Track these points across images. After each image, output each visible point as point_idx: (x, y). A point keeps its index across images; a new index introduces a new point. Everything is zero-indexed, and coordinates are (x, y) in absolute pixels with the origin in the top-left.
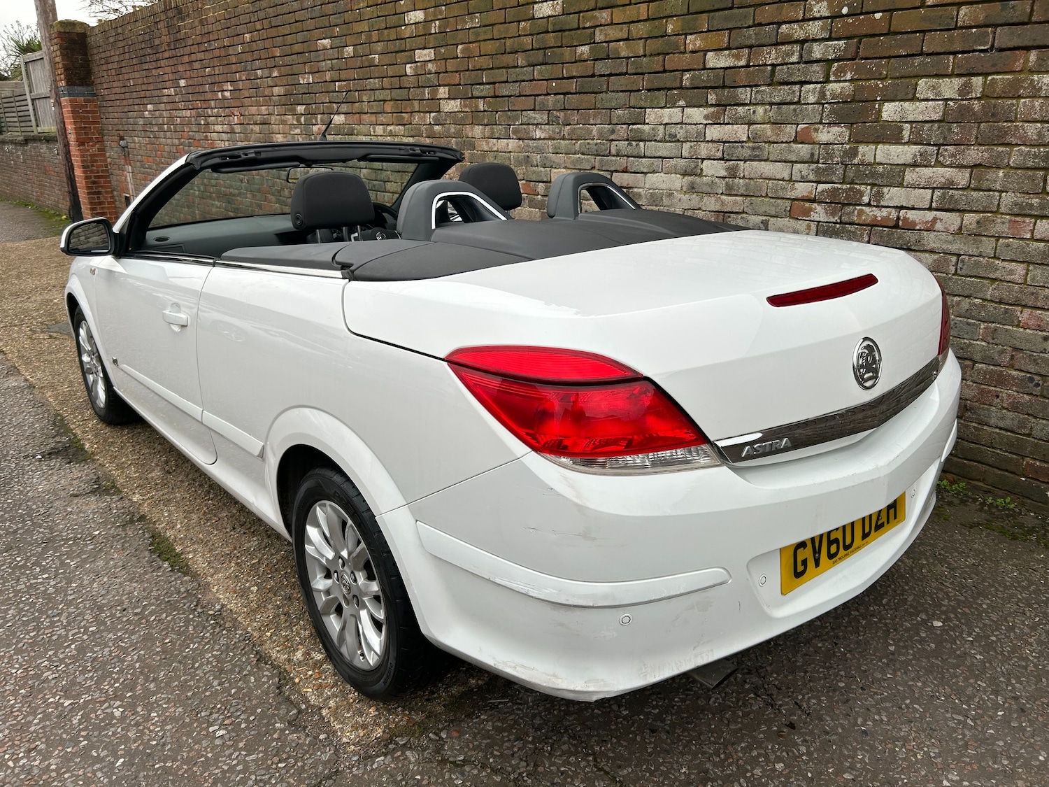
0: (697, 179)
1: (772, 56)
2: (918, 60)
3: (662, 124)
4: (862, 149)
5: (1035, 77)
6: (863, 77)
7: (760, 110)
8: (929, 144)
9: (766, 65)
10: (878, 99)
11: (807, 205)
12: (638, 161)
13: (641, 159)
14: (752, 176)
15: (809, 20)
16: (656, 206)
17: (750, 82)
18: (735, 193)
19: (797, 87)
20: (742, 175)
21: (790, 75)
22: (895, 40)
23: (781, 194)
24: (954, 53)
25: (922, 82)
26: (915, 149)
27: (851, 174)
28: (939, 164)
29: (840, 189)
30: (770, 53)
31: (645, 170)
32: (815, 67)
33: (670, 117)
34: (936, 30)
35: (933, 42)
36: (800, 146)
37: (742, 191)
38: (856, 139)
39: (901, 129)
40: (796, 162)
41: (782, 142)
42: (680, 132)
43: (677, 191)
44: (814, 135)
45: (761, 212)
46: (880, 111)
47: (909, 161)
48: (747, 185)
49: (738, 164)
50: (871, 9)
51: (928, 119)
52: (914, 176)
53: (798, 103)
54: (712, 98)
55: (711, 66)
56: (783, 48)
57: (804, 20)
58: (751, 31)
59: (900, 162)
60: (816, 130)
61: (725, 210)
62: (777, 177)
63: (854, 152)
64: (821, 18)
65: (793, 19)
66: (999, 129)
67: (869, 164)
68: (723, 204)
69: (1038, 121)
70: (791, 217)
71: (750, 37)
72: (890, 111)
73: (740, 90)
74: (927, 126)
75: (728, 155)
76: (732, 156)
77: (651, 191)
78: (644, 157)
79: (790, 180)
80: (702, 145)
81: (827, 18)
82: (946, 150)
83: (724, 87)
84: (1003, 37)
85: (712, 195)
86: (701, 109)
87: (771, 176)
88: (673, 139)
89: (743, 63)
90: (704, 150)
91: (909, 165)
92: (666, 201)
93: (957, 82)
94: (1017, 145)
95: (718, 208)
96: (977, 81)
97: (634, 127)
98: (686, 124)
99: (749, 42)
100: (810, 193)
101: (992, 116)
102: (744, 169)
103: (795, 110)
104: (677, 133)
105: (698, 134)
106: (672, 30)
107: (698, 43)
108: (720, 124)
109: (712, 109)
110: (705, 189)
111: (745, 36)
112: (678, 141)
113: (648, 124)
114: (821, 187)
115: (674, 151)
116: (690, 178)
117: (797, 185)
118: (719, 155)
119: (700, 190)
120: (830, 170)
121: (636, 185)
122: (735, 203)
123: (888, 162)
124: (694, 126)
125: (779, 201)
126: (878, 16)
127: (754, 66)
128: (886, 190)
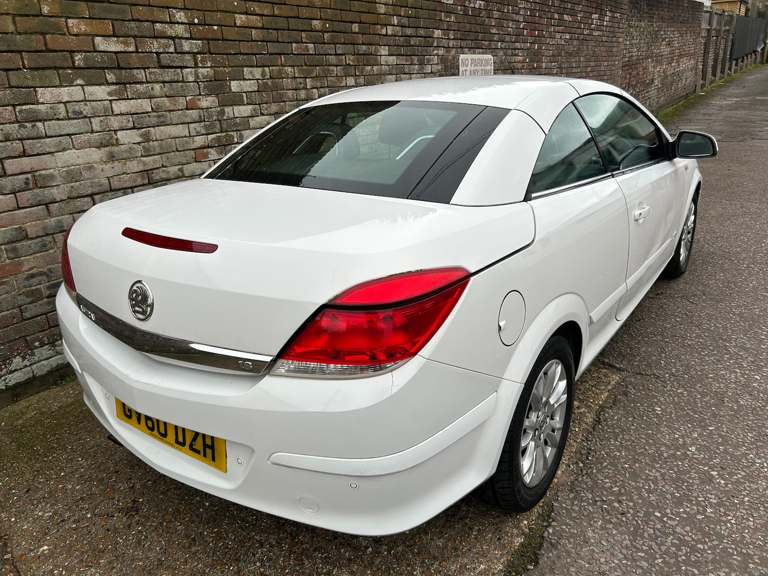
0: (115, 149)
1: (155, 46)
2: (241, 57)
3: (61, 102)
4: (228, 110)
5: (286, 68)
6: (217, 65)
7: (157, 87)
8: (256, 104)
9: (151, 52)
10: (228, 79)
11: (205, 150)
12: (39, 142)
13: (43, 140)
14: (163, 137)
15: (175, 23)
16: (76, 181)
17: (142, 65)
18: (152, 153)
19: (179, 70)
20: (154, 138)
21: (173, 61)
22: (227, 44)
23: (187, 147)
24: (255, 54)
25: (245, 69)
26: (251, 107)
27: (224, 126)
28: (263, 114)
29: (221, 136)
30: (152, 43)
31: (53, 150)
32: (187, 57)
33: (70, 95)
34: (244, 41)
35: (245, 47)
36: (191, 111)
37: (158, 151)
38: (222, 104)
39: (242, 97)
40: (191, 123)
41: (179, 110)
42: (86, 109)
43: (96, 163)
44: (198, 103)
45: (176, 163)
46: (230, 87)
47: (250, 114)
48: (160, 146)
49: (149, 131)
50: (210, 23)
51: (253, 90)
52: (254, 122)
53: (183, 81)
54: (111, 77)
55: (102, 50)
56: (162, 41)
57: (171, 22)
58: (133, 24)
59: (246, 115)
60: (199, 100)
61: (148, 169)
62: (182, 136)
63: (222, 113)
64: (182, 23)
65: (163, 20)
66: (280, 94)
67: (232, 119)
68: (144, 164)
69: (291, 90)
70: (196, 161)
71: (132, 29)
72: (235, 86)
73: (135, 71)
74: (253, 94)
75: (139, 124)
76: (143, 125)
77: (65, 169)
78: (47, 137)
79: (190, 136)
80: (112, 118)
81: (186, 24)
82: (263, 107)
83: (120, 68)
84: (272, 48)
85: (132, 159)
86: (103, 87)
87: (177, 135)
88: (78, 115)
89: (132, 49)
90: (115, 123)
91: (250, 117)
92: (86, 174)
93: (260, 70)
94: (287, 101)
95: (141, 168)
96: (267, 69)
97: (24, 107)
98: (90, 101)
99: (132, 33)
100: (205, 142)
101: (276, 87)
102: (155, 134)
103: (182, 86)
104: (82, 109)
105: (106, 109)
106: (49, 11)
107: (83, 28)
108: (125, 99)
109: (114, 87)
110: (125, 155)
111: (128, 28)
112: (85, 117)
113: (43, 103)
114: (210, 137)
115: (83, 127)
116: (107, 149)
117: (195, 138)
118: (131, 125)
119: (121, 157)
120: (212, 125)
121: (44, 166)
122: (155, 161)
123: (241, 116)
124: (99, 103)
125: (186, 152)
126: (216, 28)
127: (141, 52)
128: (243, 132)
